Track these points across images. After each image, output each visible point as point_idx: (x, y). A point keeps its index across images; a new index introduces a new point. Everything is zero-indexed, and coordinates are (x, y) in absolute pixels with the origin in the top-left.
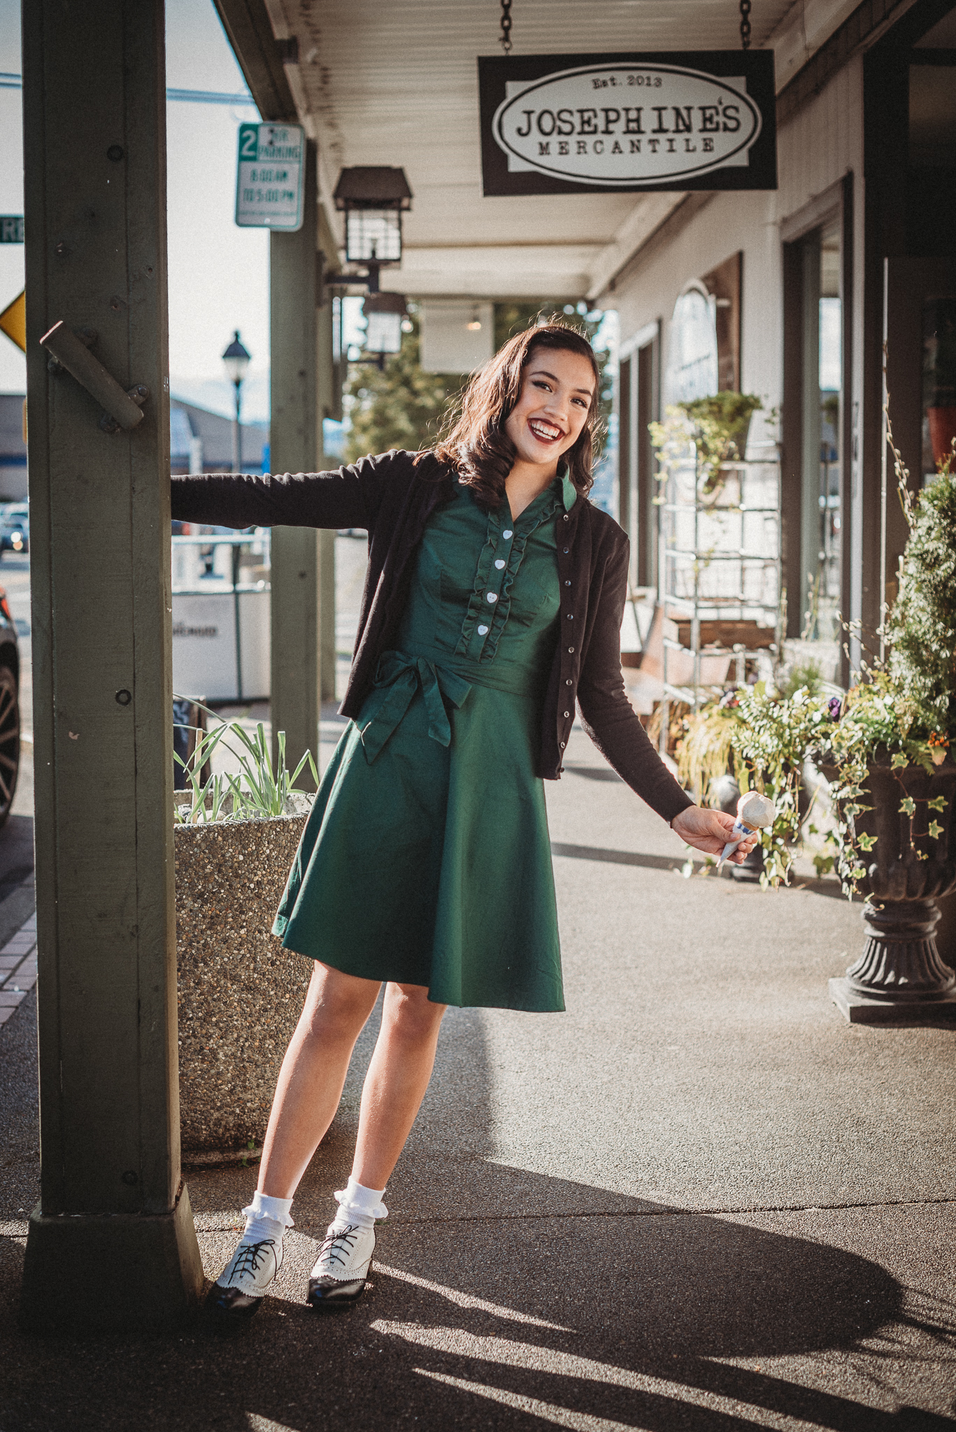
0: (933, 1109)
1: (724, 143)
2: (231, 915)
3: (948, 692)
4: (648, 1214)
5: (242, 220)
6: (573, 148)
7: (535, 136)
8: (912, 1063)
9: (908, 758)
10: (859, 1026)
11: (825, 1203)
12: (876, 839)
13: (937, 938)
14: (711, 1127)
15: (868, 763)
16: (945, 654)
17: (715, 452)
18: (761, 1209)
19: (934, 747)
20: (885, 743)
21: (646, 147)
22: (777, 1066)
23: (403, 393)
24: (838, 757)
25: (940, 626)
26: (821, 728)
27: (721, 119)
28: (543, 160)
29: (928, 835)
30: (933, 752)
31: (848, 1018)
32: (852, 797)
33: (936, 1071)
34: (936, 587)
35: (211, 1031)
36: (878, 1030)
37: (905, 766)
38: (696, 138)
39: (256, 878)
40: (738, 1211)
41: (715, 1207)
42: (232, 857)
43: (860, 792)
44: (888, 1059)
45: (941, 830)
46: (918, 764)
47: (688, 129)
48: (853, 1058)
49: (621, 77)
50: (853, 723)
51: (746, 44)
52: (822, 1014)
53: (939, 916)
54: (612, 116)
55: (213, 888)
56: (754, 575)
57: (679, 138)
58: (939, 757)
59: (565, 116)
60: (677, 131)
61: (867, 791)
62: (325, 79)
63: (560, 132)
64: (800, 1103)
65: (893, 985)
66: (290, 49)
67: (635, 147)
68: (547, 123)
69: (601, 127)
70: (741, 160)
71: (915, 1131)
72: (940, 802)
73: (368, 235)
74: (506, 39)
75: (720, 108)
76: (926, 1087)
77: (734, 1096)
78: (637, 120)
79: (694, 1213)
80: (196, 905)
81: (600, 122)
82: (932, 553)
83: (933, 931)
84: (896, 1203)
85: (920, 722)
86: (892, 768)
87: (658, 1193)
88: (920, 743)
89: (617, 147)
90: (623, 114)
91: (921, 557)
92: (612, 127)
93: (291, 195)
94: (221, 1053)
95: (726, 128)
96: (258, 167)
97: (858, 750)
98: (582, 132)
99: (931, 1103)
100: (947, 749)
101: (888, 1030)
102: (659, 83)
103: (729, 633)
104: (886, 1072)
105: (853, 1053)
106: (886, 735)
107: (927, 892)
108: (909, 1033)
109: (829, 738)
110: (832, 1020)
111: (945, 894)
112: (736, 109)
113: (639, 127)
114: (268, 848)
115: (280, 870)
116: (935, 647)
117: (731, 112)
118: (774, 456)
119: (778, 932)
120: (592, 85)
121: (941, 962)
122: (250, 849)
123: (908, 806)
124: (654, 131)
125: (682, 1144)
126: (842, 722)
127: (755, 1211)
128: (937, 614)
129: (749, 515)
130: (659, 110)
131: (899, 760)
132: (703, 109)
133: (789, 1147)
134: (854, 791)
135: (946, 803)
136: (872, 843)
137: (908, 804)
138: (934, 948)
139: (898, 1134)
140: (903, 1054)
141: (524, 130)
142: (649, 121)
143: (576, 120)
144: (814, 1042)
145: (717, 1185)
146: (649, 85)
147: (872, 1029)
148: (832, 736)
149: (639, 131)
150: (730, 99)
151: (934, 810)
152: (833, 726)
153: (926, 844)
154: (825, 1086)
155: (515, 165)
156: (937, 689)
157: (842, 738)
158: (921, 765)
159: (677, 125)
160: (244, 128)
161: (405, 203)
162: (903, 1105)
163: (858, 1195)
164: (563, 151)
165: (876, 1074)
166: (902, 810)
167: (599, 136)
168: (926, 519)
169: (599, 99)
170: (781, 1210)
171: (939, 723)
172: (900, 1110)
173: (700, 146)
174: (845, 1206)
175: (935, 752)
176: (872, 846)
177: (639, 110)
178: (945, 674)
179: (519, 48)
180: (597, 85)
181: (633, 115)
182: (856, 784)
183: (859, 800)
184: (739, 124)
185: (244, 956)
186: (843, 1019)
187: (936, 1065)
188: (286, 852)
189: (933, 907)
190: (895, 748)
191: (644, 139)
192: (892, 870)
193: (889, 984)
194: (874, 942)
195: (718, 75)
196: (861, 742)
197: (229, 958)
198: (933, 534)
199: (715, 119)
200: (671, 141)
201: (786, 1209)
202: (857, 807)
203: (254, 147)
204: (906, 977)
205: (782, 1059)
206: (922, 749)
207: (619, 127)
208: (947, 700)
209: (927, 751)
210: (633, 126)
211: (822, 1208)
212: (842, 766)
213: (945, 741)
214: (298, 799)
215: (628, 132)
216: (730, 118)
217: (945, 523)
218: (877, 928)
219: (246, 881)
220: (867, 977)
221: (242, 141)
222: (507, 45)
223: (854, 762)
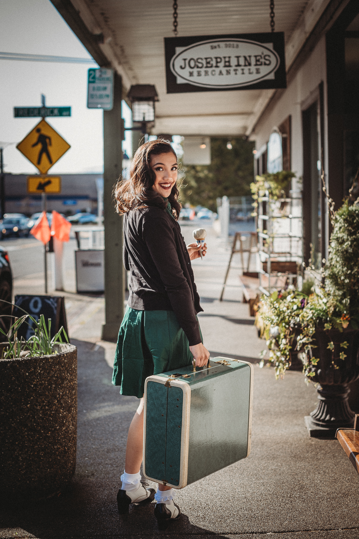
0: (335, 481)
1: (264, 70)
2: (23, 398)
3: (349, 297)
4: (196, 534)
5: (90, 105)
6: (203, 73)
7: (188, 69)
8: (332, 457)
9: (332, 326)
10: (313, 439)
11: (276, 530)
12: (318, 360)
13: (349, 400)
14: (237, 489)
15: (315, 327)
16: (347, 281)
17: (276, 195)
18: (247, 532)
19: (344, 321)
20: (322, 318)
21: (232, 72)
22: (274, 458)
23: (193, 172)
24: (303, 325)
25: (345, 269)
26: (296, 312)
27: (263, 60)
28: (191, 79)
29: (340, 358)
30: (343, 322)
31: (309, 435)
32: (308, 342)
33: (342, 461)
34: (342, 252)
35: (16, 448)
36: (321, 440)
37: (330, 329)
38: (253, 68)
39: (34, 383)
40: (237, 534)
41: (227, 531)
42: (24, 374)
43: (311, 340)
44: (322, 455)
45: (345, 356)
46: (336, 327)
47: (250, 64)
48: (307, 454)
49: (222, 44)
50: (309, 310)
51: (273, 30)
52: (300, 432)
53: (349, 391)
54: (219, 60)
55: (15, 387)
56: (294, 244)
57: (246, 69)
58: (345, 325)
59: (200, 61)
60: (245, 65)
61: (314, 339)
62: (123, 51)
63: (198, 67)
64: (278, 477)
65: (329, 420)
66: (101, 38)
67: (228, 72)
68: (192, 64)
69: (214, 65)
70: (272, 77)
71: (325, 493)
72: (345, 344)
73: (142, 111)
74: (175, 30)
75: (263, 56)
76: (335, 470)
77: (251, 473)
78: (229, 62)
79: (217, 534)
80: (8, 394)
81: (214, 62)
82: (342, 238)
83: (347, 397)
84: (308, 530)
85: (337, 310)
86: (325, 329)
87: (204, 523)
88: (337, 319)
89: (221, 73)
90: (223, 59)
91: (337, 239)
92: (219, 64)
93: (108, 96)
94: (20, 457)
95: (265, 64)
96: (96, 85)
97: (311, 322)
98: (207, 67)
99: (335, 478)
100: (349, 321)
101: (326, 441)
102: (237, 46)
103: (283, 267)
104: (320, 461)
105: (308, 452)
106: (323, 315)
107: (343, 381)
108: (334, 442)
109: (299, 317)
110: (303, 435)
111: (351, 382)
112: (269, 56)
113: (230, 64)
114: (39, 370)
115: (45, 379)
116: (342, 278)
117: (267, 58)
118: (300, 196)
119: (291, 393)
120: (210, 48)
121: (350, 410)
122: (31, 370)
123: (331, 346)
124: (236, 66)
125: (222, 497)
126: (304, 310)
127: (244, 534)
128: (344, 264)
129: (293, 220)
130: (238, 57)
131: (327, 326)
132: (256, 56)
133: (268, 500)
134: (308, 340)
135: (348, 345)
136: (317, 361)
137: (331, 345)
138: (347, 404)
139: (317, 494)
140: (329, 453)
141: (183, 66)
142: (234, 62)
143: (204, 62)
144: (293, 446)
145: (231, 519)
146: (233, 47)
147: (319, 440)
148: (300, 316)
149: (230, 66)
150: (266, 52)
151: (343, 348)
152: (301, 311)
153: (339, 362)
154: (292, 468)
155: (180, 81)
156: (344, 296)
157: (304, 317)
158: (338, 328)
159: (245, 63)
160: (90, 70)
161: (156, 98)
162: (323, 479)
163: (291, 527)
164: (199, 74)
165: (315, 462)
166: (328, 347)
167: (214, 68)
168: (338, 223)
169: (213, 54)
170: (256, 533)
171: (346, 310)
172: (321, 481)
173: (255, 71)
174: (285, 532)
175: (344, 323)
176: (317, 363)
177: (229, 57)
178: (347, 290)
179: (181, 34)
180: (212, 48)
181: (227, 59)
182: (310, 336)
183: (311, 343)
184: (270, 62)
185: (29, 416)
186: (308, 436)
187: (342, 459)
188: (48, 371)
189: (346, 387)
190: (326, 321)
191: (232, 69)
192: (327, 372)
193: (327, 420)
194: (322, 402)
195: (262, 42)
196: (312, 318)
197: (23, 417)
198: (341, 230)
199: (261, 60)
200: (243, 70)
201: (258, 533)
202: (309, 346)
203: (94, 78)
204: (334, 417)
205: (277, 455)
206: (338, 321)
207: (221, 65)
208: (349, 301)
209: (340, 322)
210: (227, 64)
211: (274, 533)
212: (304, 328)
213: (348, 318)
214: (62, 346)
215: (225, 66)
216: (267, 60)
217: (346, 225)
218: (322, 396)
219: (30, 384)
220: (318, 417)
221: (89, 75)
222: (176, 33)
223: (309, 327)
